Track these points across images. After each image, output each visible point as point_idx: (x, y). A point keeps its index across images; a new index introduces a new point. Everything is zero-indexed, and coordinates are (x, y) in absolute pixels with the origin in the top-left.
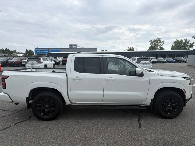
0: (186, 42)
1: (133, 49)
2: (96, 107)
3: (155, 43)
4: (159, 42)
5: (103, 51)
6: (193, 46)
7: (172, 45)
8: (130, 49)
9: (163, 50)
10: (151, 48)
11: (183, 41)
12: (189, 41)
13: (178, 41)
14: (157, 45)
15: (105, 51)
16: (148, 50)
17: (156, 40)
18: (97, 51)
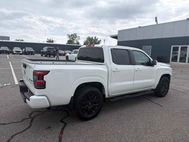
0: (96, 39)
1: (53, 41)
2: (127, 97)
3: (73, 37)
4: (76, 37)
5: (18, 40)
6: (100, 43)
7: (85, 41)
8: (50, 41)
9: (79, 44)
10: (69, 42)
11: (94, 38)
12: (98, 38)
13: (90, 37)
14: (74, 39)
15: (21, 41)
16: (67, 44)
17: (73, 35)
18: (9, 40)
